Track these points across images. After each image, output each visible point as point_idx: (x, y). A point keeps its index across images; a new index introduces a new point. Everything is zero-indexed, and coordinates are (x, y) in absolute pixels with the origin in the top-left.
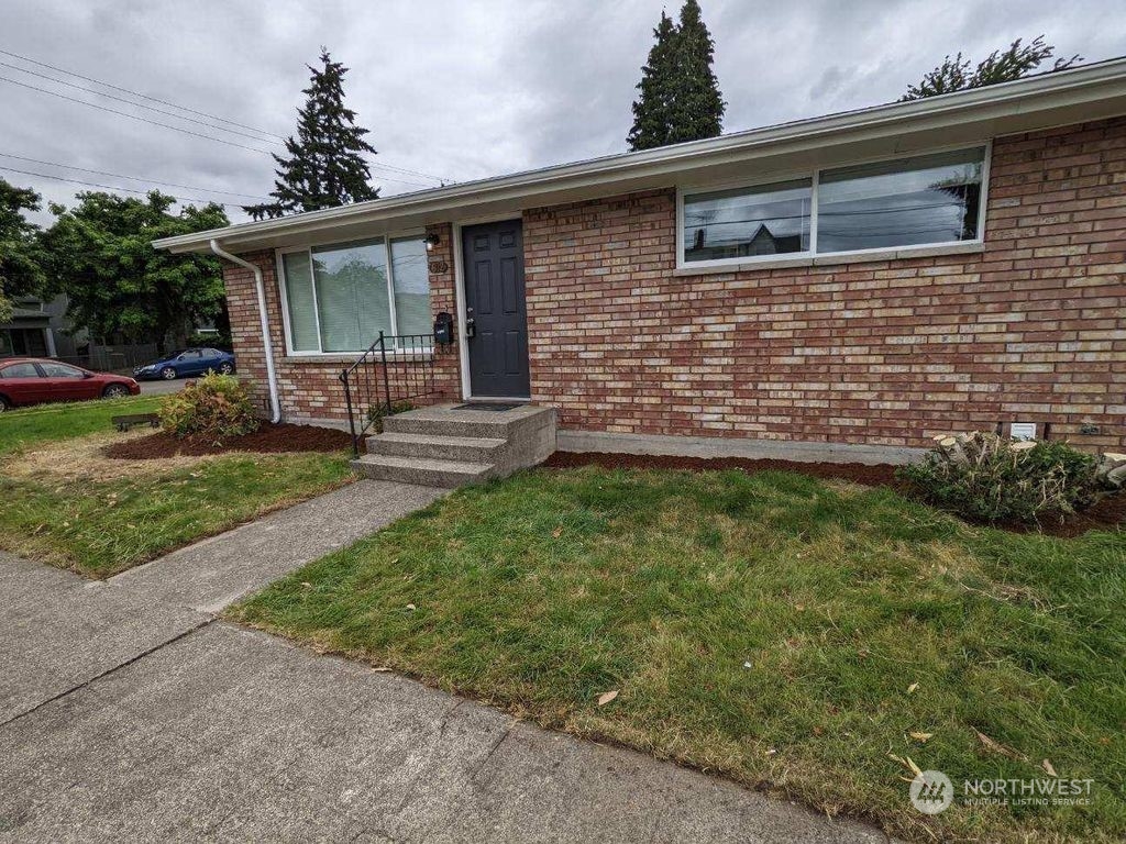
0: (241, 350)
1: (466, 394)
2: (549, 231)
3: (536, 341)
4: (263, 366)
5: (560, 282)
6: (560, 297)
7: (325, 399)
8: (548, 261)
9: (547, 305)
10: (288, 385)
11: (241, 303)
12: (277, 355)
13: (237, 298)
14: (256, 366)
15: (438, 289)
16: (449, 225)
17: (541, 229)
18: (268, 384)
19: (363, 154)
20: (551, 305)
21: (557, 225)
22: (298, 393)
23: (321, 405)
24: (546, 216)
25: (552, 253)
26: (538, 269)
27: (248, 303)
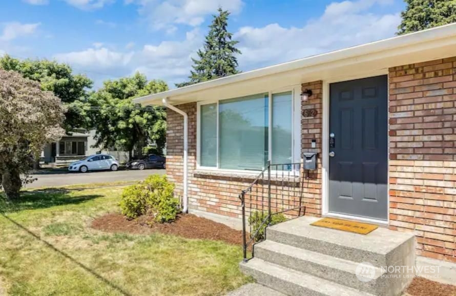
0: (171, 163)
1: (325, 211)
2: (416, 83)
3: (396, 175)
4: (181, 174)
5: (425, 126)
6: (426, 138)
7: (217, 200)
8: (413, 108)
9: (409, 145)
10: (195, 188)
11: (173, 135)
12: (190, 168)
13: (172, 131)
14: (177, 174)
15: (308, 129)
16: (321, 82)
17: (406, 82)
18: (183, 186)
19: (234, 54)
20: (415, 145)
21: (424, 77)
22: (200, 194)
23: (214, 204)
24: (413, 71)
25: (417, 101)
26: (402, 115)
27: (178, 135)
